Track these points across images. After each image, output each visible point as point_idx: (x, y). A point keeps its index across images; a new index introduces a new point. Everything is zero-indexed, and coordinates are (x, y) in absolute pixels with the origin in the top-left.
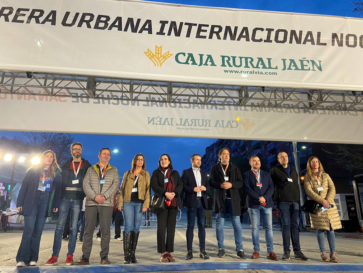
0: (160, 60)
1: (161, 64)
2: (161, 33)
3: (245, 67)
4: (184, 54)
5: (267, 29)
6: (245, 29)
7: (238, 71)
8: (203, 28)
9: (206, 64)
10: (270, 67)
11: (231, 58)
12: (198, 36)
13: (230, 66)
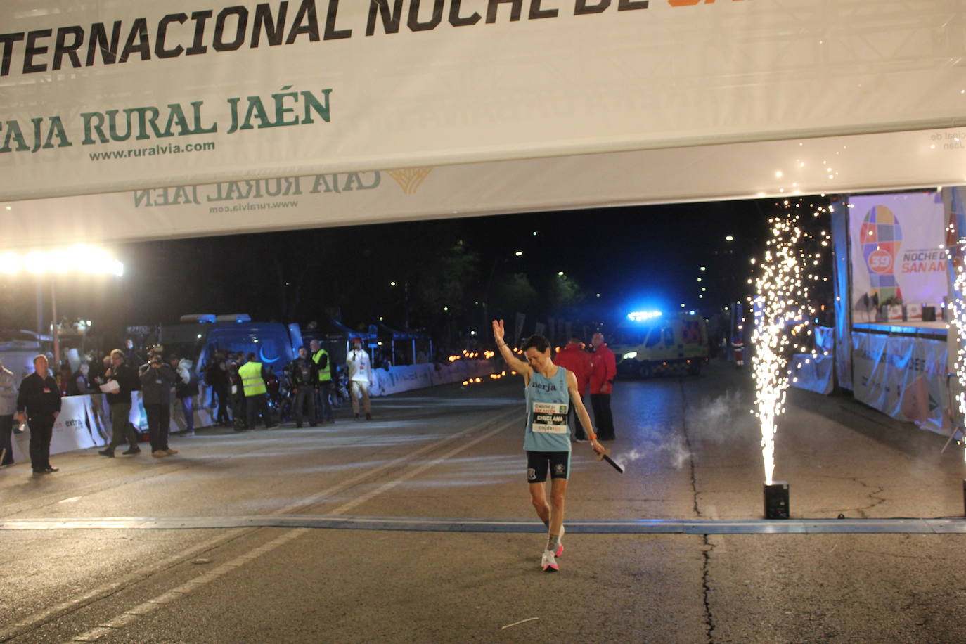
3: (138, 138)
5: (195, 15)
6: (140, 24)
7: (122, 152)
8: (39, 42)
9: (49, 145)
10: (199, 130)
11: (107, 118)
12: (29, 68)
13: (104, 140)
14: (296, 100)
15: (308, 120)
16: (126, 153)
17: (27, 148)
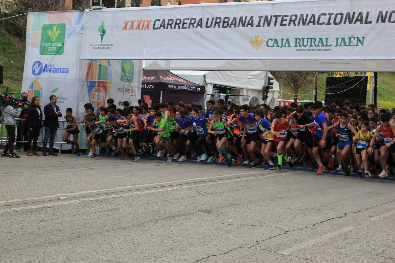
0: (258, 45)
1: (258, 49)
2: (259, 25)
3: (310, 46)
4: (272, 39)
5: (329, 14)
6: (313, 16)
8: (285, 18)
9: (285, 46)
10: (327, 45)
11: (302, 40)
12: (281, 25)
13: (300, 46)
14: (355, 40)
15: (357, 45)
16: (306, 50)
17: (279, 47)
